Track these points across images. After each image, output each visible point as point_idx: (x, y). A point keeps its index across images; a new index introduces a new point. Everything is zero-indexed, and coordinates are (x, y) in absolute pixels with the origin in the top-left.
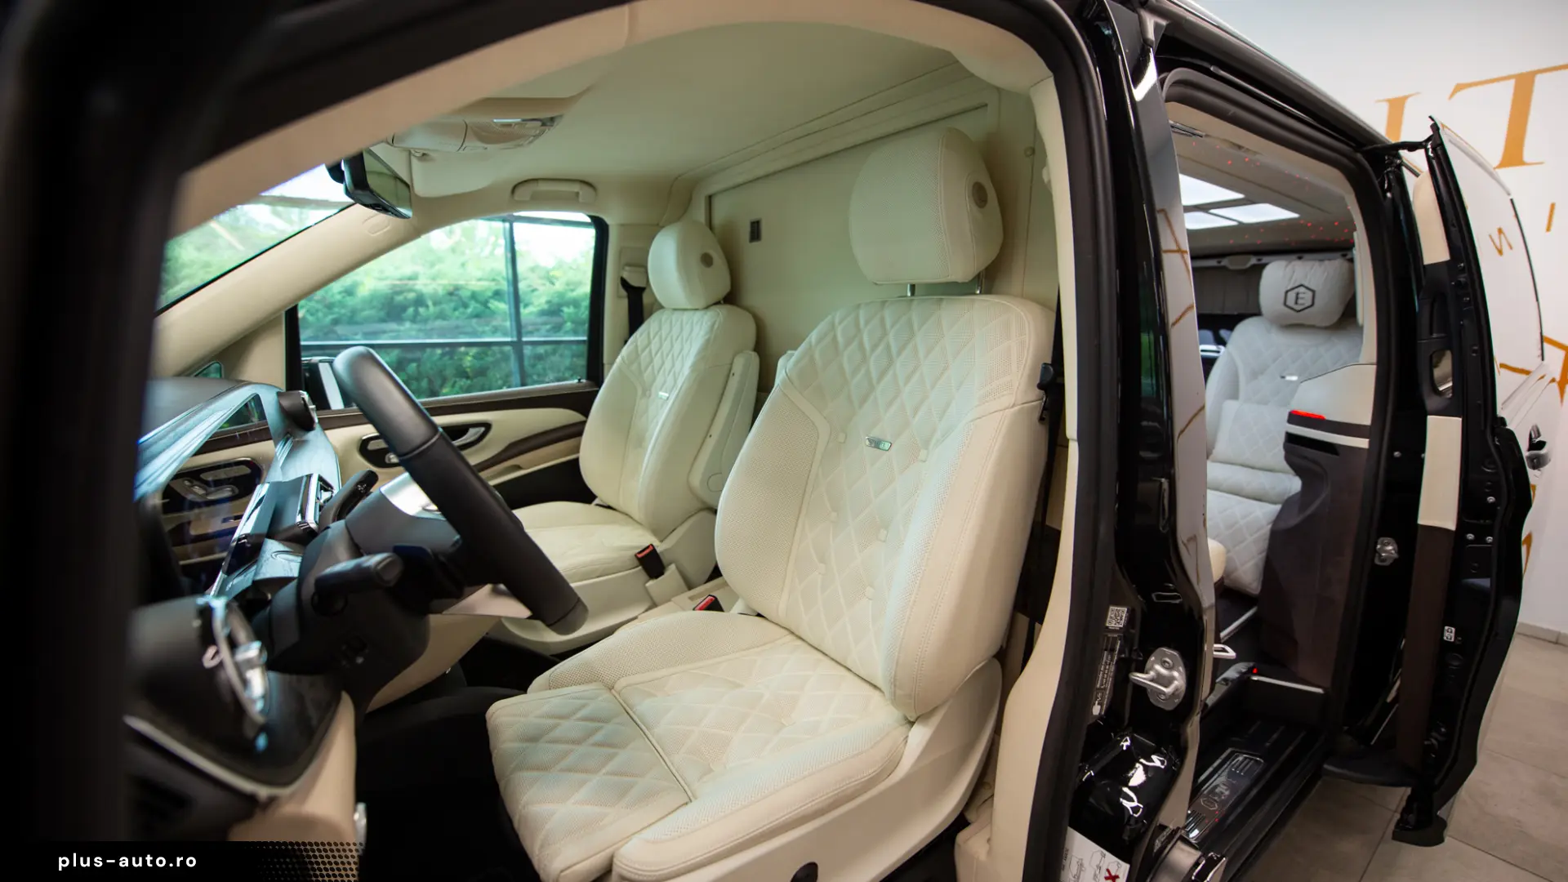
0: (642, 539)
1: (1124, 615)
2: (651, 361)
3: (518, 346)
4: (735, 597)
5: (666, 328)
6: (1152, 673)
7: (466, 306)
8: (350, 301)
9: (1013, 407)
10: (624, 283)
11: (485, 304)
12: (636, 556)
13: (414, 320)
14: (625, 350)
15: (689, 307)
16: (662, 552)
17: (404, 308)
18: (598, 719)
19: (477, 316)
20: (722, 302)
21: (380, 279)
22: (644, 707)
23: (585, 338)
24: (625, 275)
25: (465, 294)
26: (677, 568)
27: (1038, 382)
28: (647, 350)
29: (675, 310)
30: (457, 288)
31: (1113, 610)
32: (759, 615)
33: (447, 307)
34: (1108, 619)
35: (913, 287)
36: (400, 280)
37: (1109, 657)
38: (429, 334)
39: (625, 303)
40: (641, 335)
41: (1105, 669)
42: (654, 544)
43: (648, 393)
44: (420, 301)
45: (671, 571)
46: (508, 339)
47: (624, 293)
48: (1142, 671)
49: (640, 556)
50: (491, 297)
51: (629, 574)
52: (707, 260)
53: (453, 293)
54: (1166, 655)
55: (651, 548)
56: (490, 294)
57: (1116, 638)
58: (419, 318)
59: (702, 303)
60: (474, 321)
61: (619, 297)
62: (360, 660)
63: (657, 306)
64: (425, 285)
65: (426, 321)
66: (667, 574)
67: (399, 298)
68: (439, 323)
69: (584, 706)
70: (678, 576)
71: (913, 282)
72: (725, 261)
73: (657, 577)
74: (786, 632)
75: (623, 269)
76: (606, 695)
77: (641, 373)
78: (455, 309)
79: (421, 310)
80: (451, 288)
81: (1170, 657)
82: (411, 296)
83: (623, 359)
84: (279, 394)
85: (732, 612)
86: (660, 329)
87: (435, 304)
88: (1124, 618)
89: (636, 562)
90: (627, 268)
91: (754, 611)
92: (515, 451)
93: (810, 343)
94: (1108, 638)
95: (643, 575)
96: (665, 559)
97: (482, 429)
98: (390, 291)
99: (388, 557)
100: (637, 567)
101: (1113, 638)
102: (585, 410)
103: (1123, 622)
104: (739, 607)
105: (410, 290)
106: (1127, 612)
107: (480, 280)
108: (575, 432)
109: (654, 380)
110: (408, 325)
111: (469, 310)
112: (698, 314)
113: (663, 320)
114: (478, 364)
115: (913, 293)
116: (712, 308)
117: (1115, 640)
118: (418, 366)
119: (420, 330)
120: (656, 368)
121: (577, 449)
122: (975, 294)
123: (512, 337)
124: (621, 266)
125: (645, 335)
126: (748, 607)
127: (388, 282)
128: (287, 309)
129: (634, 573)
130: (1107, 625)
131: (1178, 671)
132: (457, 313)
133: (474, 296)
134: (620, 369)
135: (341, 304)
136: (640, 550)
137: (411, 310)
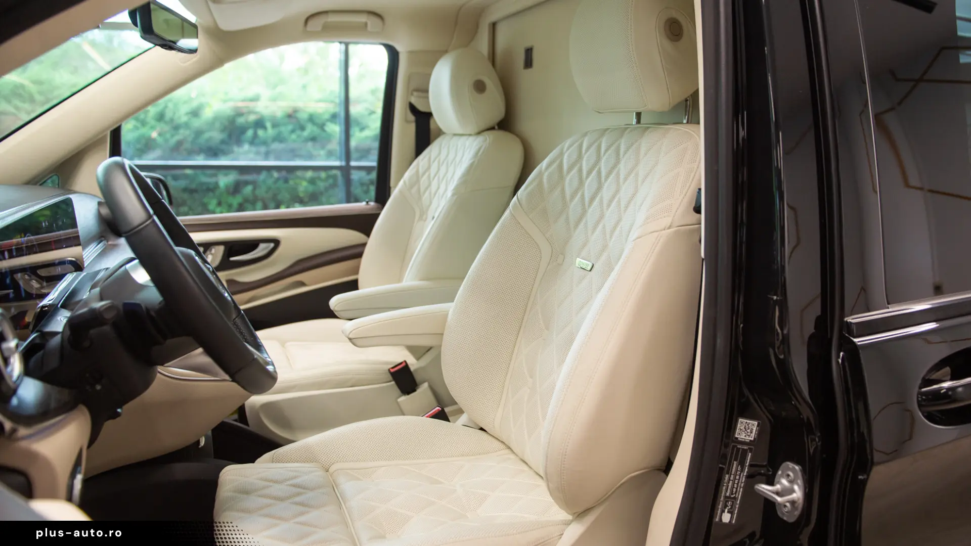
0: (397, 355)
1: (755, 429)
2: (429, 185)
3: (346, 170)
4: (460, 412)
5: (444, 152)
6: (778, 487)
7: (303, 128)
8: (196, 123)
9: (669, 228)
10: (413, 109)
11: (322, 126)
12: (389, 370)
13: (253, 142)
14: (407, 175)
15: (461, 132)
16: (416, 370)
17: (243, 130)
18: (303, 488)
19: (313, 139)
20: (496, 127)
21: (225, 101)
22: (347, 486)
23: (374, 164)
24: (413, 100)
25: (303, 116)
26: (431, 388)
27: (694, 205)
28: (427, 174)
29: (455, 135)
30: (296, 111)
31: (742, 423)
32: (482, 429)
33: (285, 129)
34: (737, 431)
35: (639, 115)
36: (243, 101)
37: (739, 468)
38: (267, 156)
39: (413, 127)
40: (422, 160)
41: (735, 479)
42: (408, 362)
43: (424, 217)
44: (260, 124)
45: (423, 388)
46: (337, 163)
47: (412, 118)
48: (771, 482)
49: (392, 370)
50: (328, 120)
51: (383, 387)
52: (480, 87)
53: (291, 116)
54: (789, 469)
55: (404, 364)
56: (327, 116)
57: (746, 450)
58: (257, 141)
59: (472, 129)
60: (310, 144)
61: (407, 121)
62: (98, 387)
63: (440, 133)
64: (267, 107)
65: (265, 143)
66: (419, 391)
67: (241, 120)
68: (276, 146)
69: (295, 477)
70: (429, 394)
71: (639, 110)
72: (501, 88)
73: (408, 393)
74: (504, 447)
75: (412, 94)
76: (321, 473)
77: (420, 197)
78: (293, 131)
79: (261, 133)
80: (290, 111)
81: (793, 470)
82: (252, 118)
83: (405, 182)
84: (100, 204)
85: (457, 422)
86: (440, 153)
87: (275, 125)
88: (754, 431)
89: (390, 378)
90: (415, 93)
91: (475, 423)
92: (297, 268)
93: (541, 168)
94: (738, 449)
95: (397, 391)
96: (418, 378)
97: (272, 245)
98: (232, 113)
99: (109, 303)
100: (390, 381)
101: (743, 449)
102: (367, 232)
103: (753, 435)
104: (463, 419)
105: (251, 112)
106: (758, 426)
107: (320, 101)
108: (355, 253)
109: (431, 203)
110: (246, 147)
111: (306, 134)
112: (471, 139)
113: (443, 145)
114: (311, 188)
115: (638, 122)
116: (483, 133)
117: (745, 453)
118: (254, 189)
119: (258, 153)
120: (433, 191)
121: (356, 271)
122: (682, 123)
123: (341, 160)
124: (410, 91)
125: (426, 159)
126: (470, 420)
127: (231, 104)
128: (112, 129)
129: (388, 386)
130: (736, 436)
131: (798, 485)
132: (294, 136)
133: (312, 119)
134: (401, 192)
135: (187, 125)
136: (392, 366)
137: (250, 133)
